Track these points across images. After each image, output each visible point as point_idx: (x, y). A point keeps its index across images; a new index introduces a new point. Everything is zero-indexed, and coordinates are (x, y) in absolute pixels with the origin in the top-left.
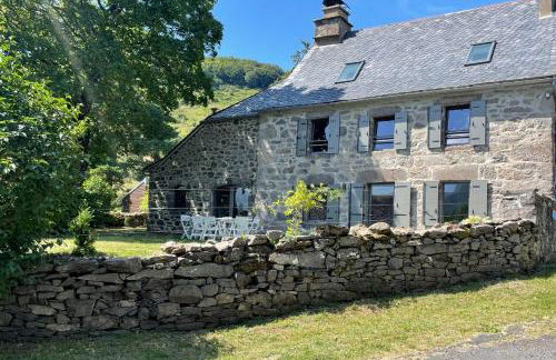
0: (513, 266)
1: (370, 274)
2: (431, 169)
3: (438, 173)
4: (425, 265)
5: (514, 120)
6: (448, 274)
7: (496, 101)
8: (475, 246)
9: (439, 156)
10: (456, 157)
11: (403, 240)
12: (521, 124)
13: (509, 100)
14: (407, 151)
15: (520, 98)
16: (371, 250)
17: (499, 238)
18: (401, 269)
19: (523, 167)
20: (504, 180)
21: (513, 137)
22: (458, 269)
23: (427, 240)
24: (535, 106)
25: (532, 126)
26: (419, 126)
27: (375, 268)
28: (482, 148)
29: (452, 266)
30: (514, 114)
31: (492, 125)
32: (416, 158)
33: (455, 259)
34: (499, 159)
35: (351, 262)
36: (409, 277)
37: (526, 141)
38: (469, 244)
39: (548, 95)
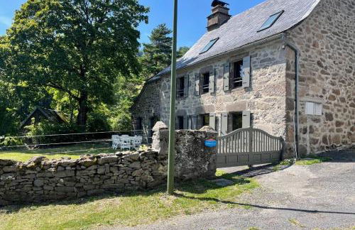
0: (132, 185)
1: (18, 190)
2: (225, 105)
3: (228, 107)
4: (58, 185)
5: (265, 67)
6: (76, 190)
7: (256, 55)
8: (101, 171)
9: (229, 95)
10: (236, 96)
11: (45, 167)
12: (269, 70)
13: (263, 53)
14: (214, 93)
15: (268, 51)
16: (24, 175)
17: (121, 165)
18: (42, 187)
19: (269, 100)
20: (259, 110)
21: (265, 80)
22: (85, 187)
23: (60, 168)
24: (277, 56)
25: (275, 71)
26: (220, 77)
27: (23, 186)
28: (249, 89)
29: (79, 185)
30: (265, 63)
31: (254, 72)
32: (218, 98)
33: (82, 180)
34: (257, 96)
35: (8, 182)
36: (46, 192)
37: (271, 82)
38: (96, 170)
39: (283, 47)
